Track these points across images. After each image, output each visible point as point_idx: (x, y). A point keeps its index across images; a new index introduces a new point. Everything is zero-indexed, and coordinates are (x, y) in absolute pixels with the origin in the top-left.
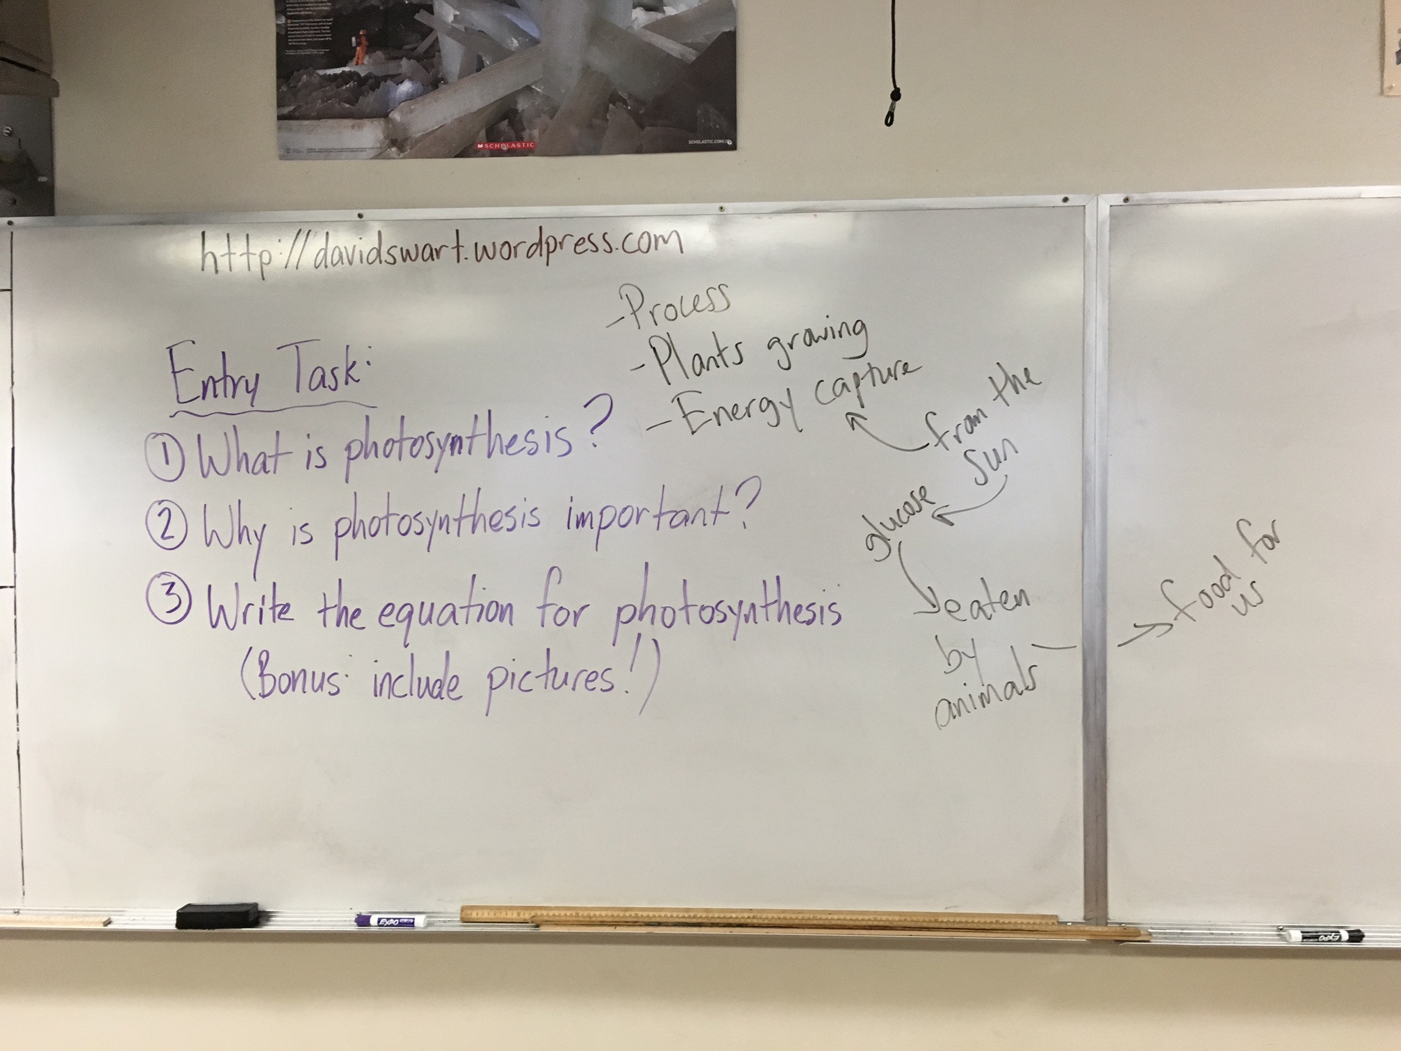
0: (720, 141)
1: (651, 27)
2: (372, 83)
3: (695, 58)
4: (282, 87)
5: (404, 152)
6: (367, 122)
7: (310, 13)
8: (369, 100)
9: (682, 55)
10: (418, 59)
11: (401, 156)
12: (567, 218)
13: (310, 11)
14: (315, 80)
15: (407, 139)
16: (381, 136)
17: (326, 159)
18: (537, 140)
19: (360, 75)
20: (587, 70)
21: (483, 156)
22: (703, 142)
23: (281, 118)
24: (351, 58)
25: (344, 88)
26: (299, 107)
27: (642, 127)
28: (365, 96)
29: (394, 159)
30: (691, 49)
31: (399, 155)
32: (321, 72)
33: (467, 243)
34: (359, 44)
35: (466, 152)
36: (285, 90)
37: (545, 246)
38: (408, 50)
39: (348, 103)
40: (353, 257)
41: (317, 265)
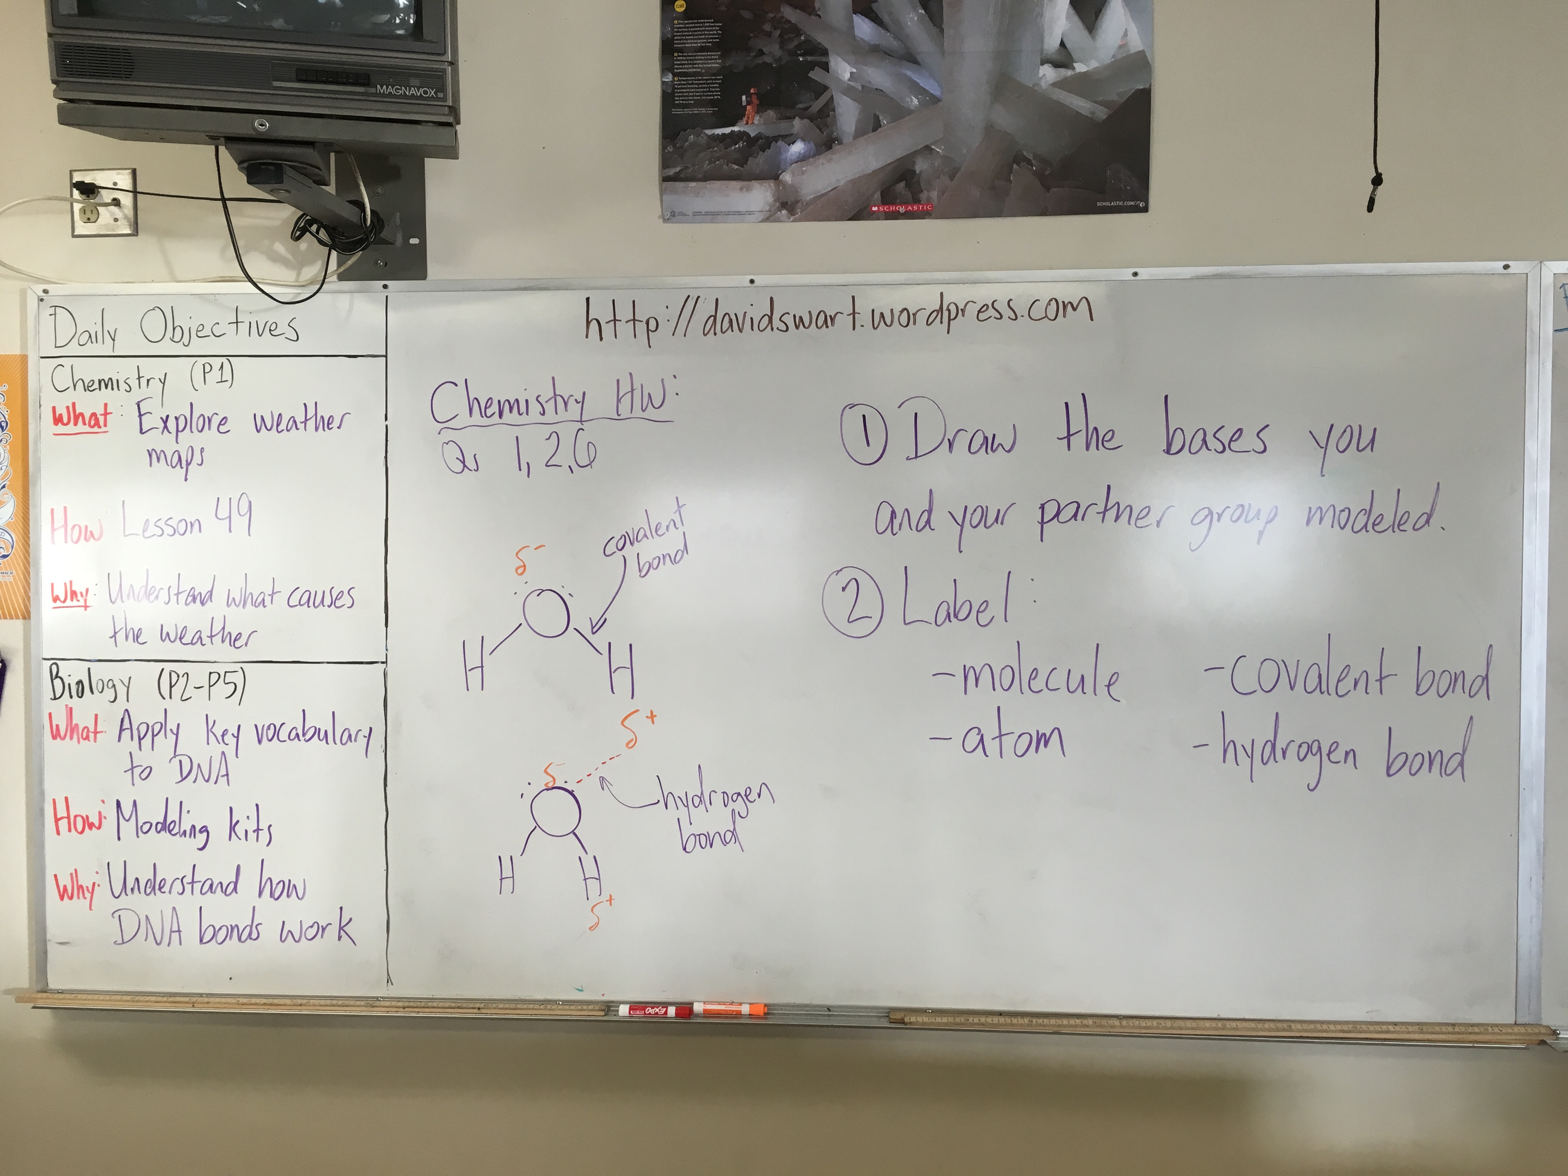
0: (1132, 203)
1: (1059, 84)
2: (762, 143)
3: (1105, 117)
4: (668, 148)
5: (794, 215)
6: (756, 184)
7: (700, 70)
8: (759, 162)
9: (1093, 113)
10: (812, 119)
11: (791, 219)
12: (971, 283)
13: (699, 68)
14: (703, 140)
15: (797, 202)
16: (770, 199)
17: (712, 222)
18: (935, 201)
19: (748, 135)
20: (990, 129)
21: (878, 219)
22: (1112, 204)
23: (665, 179)
24: (741, 116)
25: (733, 148)
26: (686, 168)
27: (1048, 189)
28: (755, 157)
29: (784, 222)
30: (1102, 107)
31: (789, 219)
32: (709, 132)
33: (864, 309)
34: (749, 103)
35: (860, 214)
36: (671, 150)
37: (946, 314)
38: (802, 109)
39: (737, 165)
40: (743, 324)
41: (706, 332)
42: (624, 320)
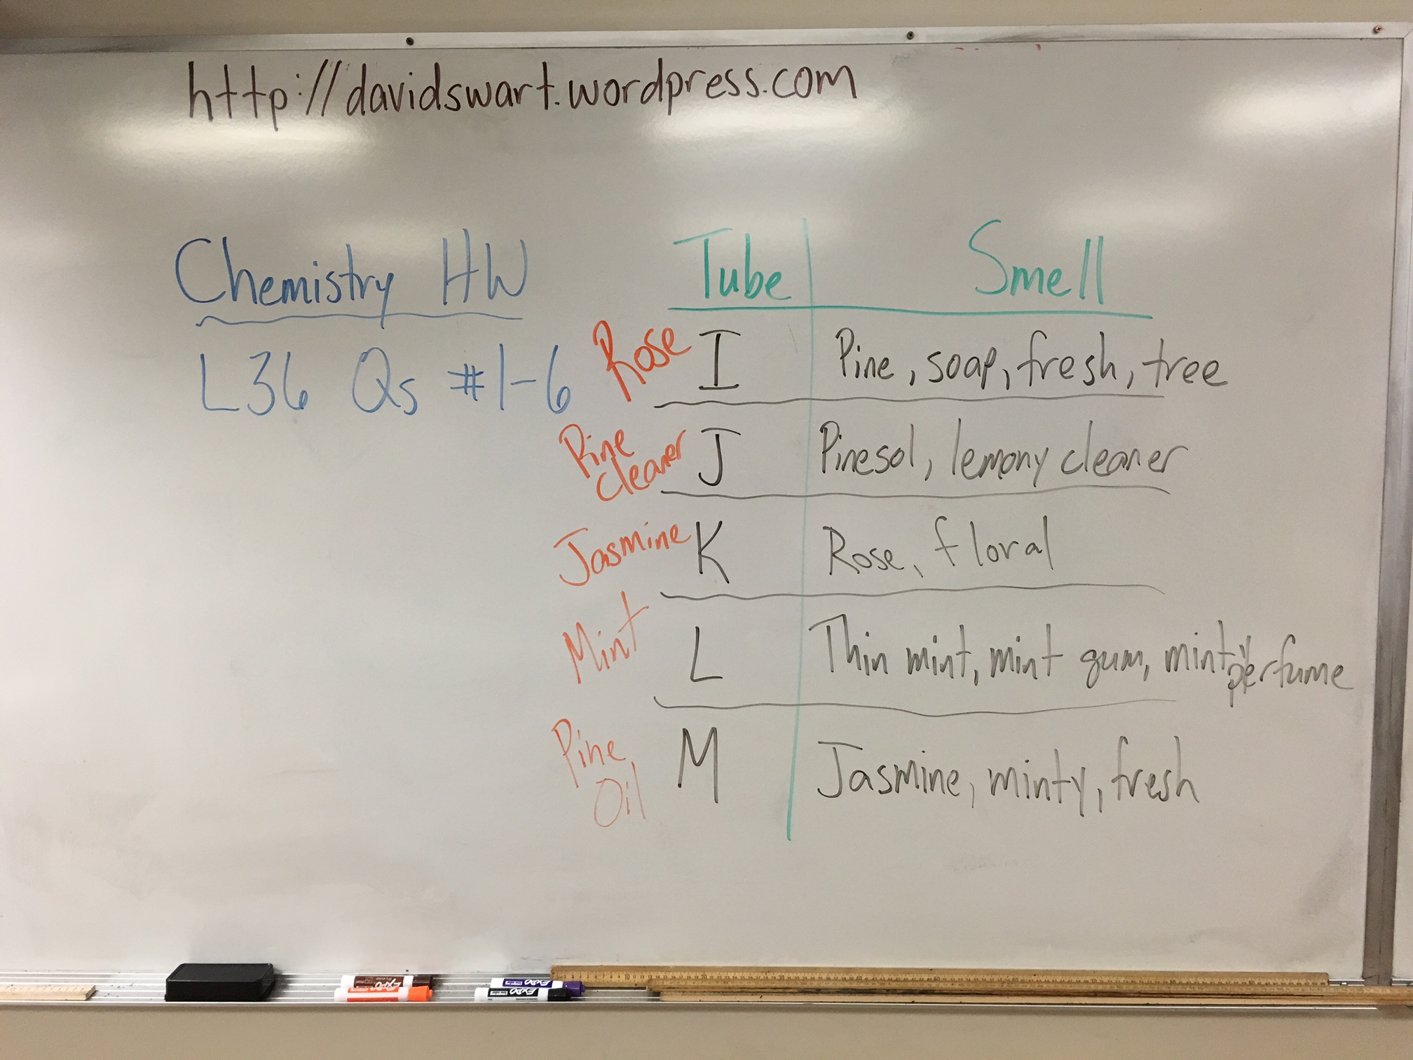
12: (698, 47)
33: (559, 80)
37: (666, 86)
40: (400, 101)
41: (350, 111)
42: (240, 96)
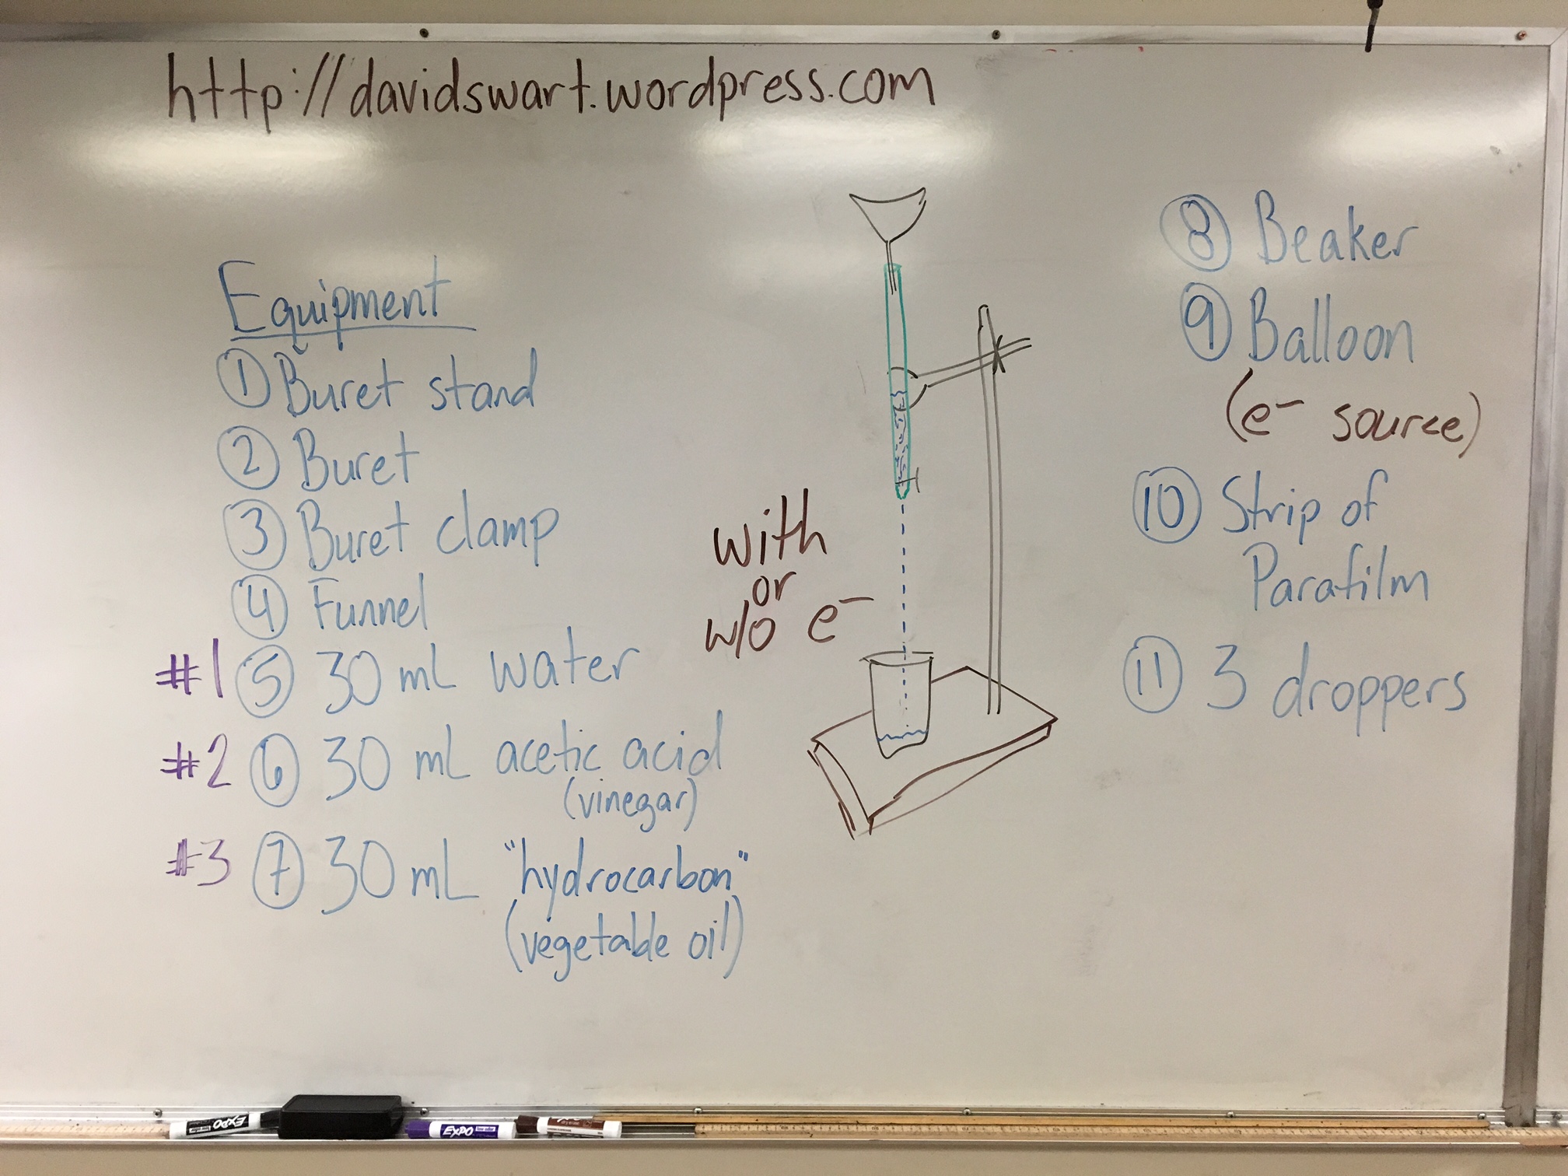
12: (755, 44)
33: (595, 80)
37: (717, 89)
40: (412, 101)
41: (354, 112)
42: (227, 92)
